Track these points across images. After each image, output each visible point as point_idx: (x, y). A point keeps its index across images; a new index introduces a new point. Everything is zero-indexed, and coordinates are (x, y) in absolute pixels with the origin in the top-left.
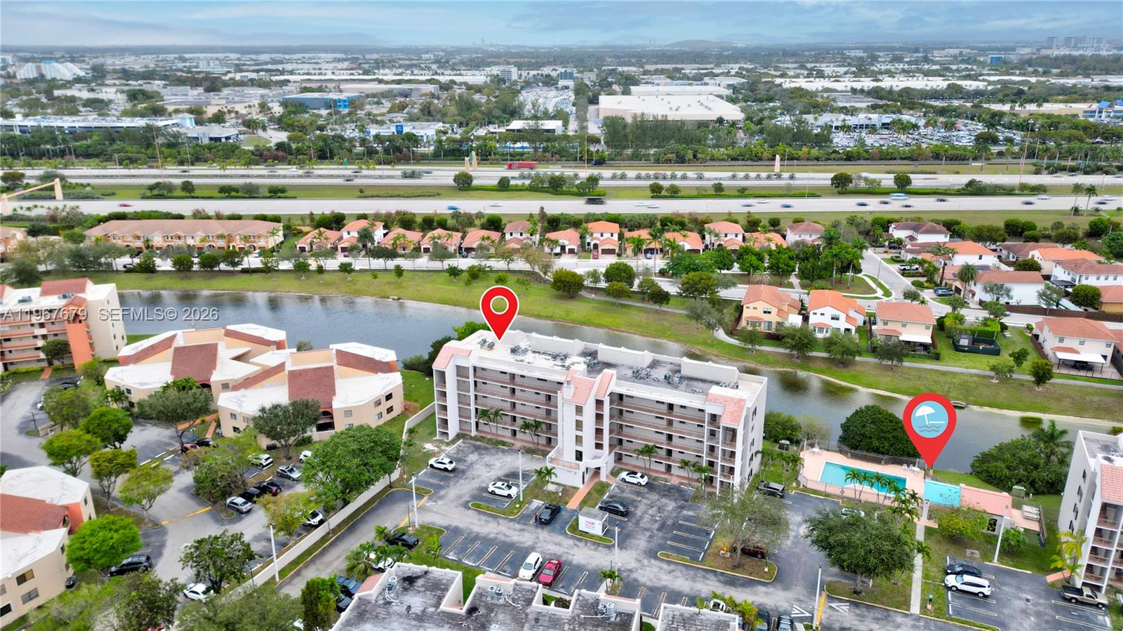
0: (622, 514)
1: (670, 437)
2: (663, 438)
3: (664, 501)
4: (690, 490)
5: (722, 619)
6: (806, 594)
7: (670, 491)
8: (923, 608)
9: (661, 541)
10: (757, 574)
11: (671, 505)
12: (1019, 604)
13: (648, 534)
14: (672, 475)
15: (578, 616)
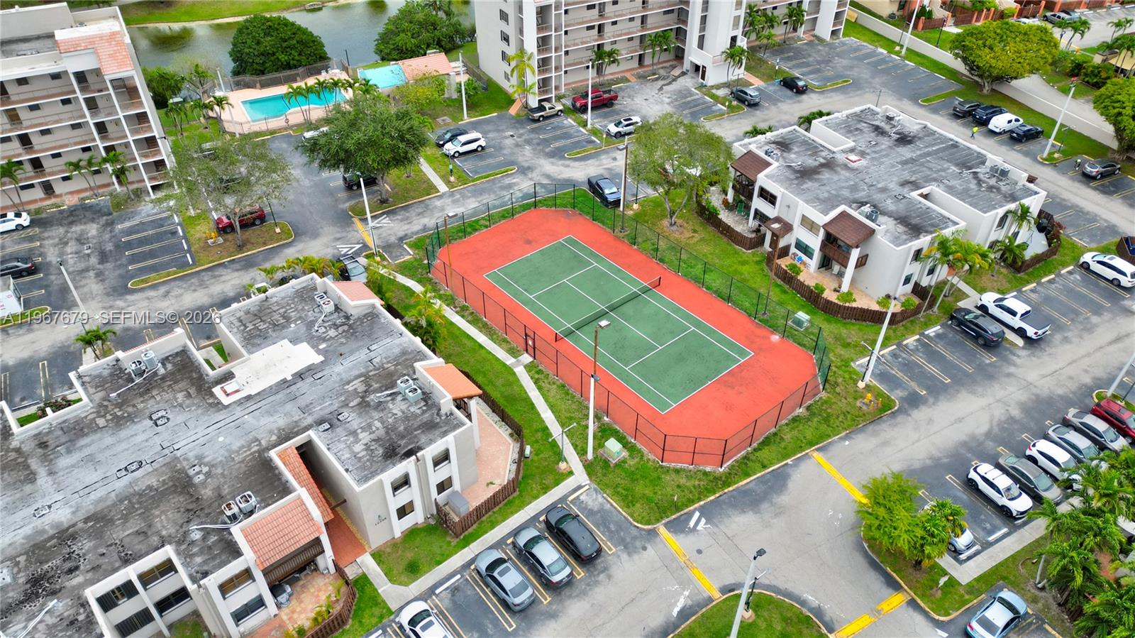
0: (31, 271)
1: (25, 140)
2: (16, 145)
3: (77, 229)
4: (103, 200)
5: (299, 287)
6: (339, 230)
7: (73, 215)
8: (448, 183)
9: (118, 272)
10: (272, 240)
11: (92, 230)
12: (509, 142)
13: (92, 274)
14: (60, 196)
15: (106, 398)
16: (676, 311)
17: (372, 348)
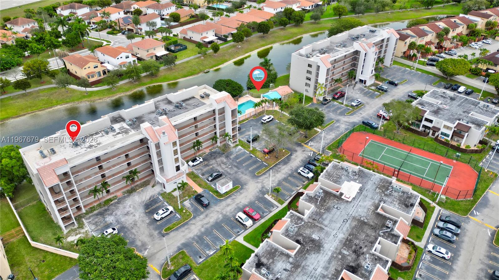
3: (218, 160)
6: (301, 148)
9: (248, 171)
10: (284, 154)
11: (223, 159)
16: (422, 158)
17: (372, 179)
